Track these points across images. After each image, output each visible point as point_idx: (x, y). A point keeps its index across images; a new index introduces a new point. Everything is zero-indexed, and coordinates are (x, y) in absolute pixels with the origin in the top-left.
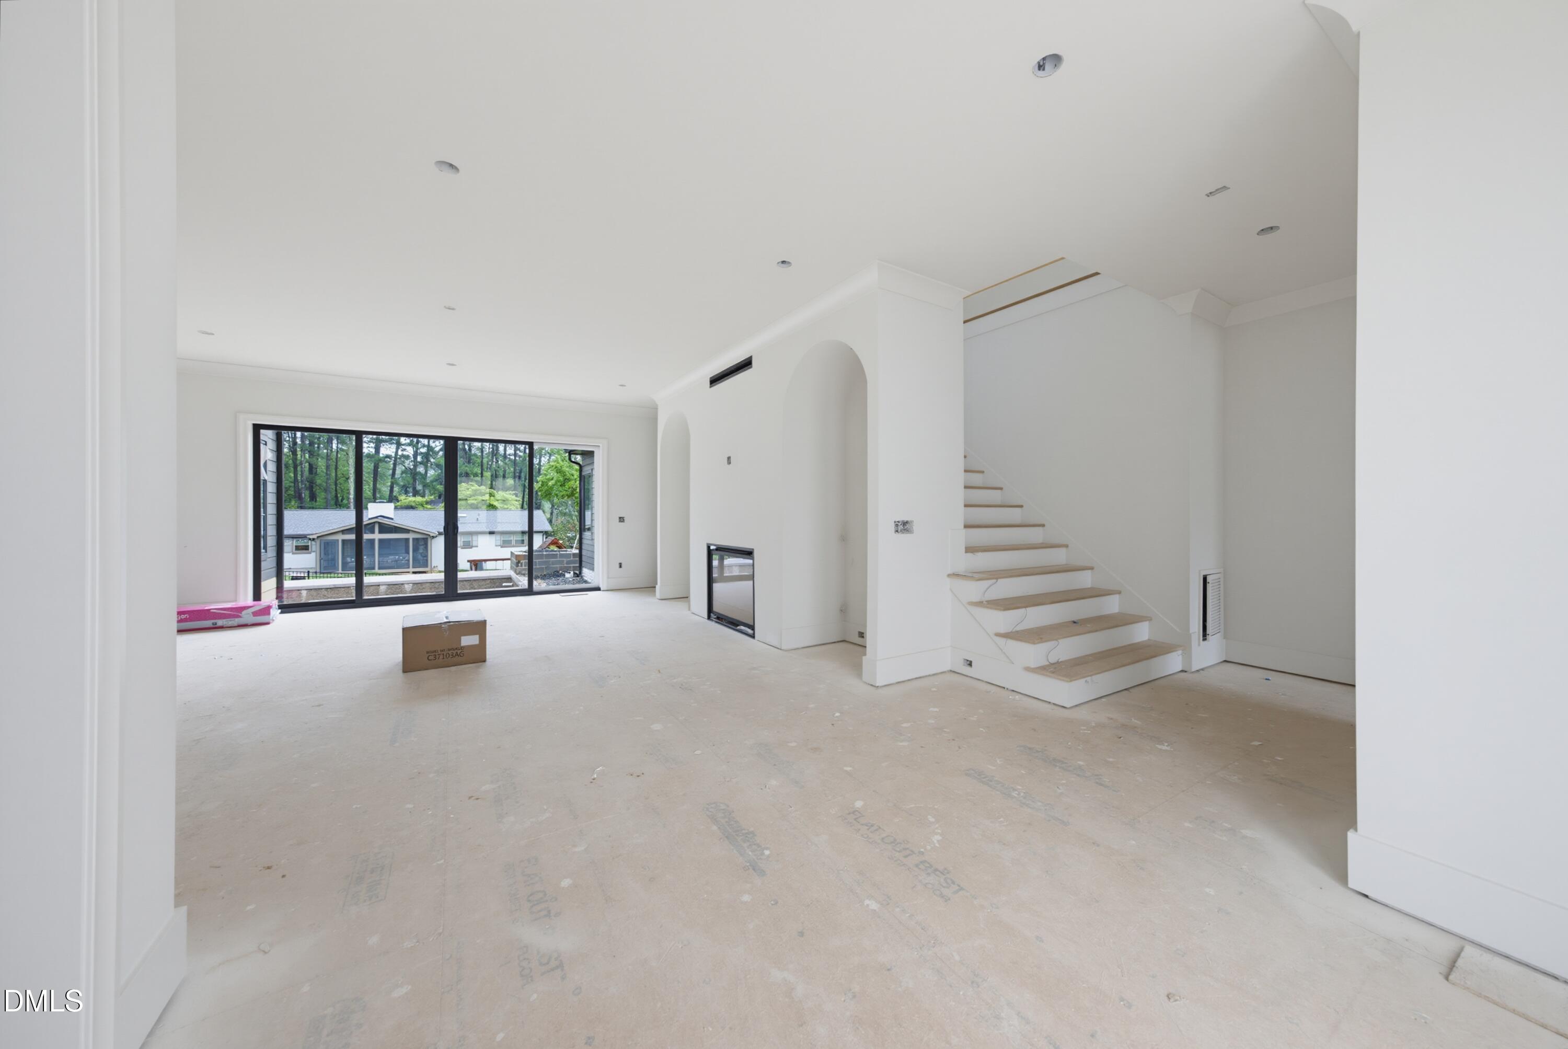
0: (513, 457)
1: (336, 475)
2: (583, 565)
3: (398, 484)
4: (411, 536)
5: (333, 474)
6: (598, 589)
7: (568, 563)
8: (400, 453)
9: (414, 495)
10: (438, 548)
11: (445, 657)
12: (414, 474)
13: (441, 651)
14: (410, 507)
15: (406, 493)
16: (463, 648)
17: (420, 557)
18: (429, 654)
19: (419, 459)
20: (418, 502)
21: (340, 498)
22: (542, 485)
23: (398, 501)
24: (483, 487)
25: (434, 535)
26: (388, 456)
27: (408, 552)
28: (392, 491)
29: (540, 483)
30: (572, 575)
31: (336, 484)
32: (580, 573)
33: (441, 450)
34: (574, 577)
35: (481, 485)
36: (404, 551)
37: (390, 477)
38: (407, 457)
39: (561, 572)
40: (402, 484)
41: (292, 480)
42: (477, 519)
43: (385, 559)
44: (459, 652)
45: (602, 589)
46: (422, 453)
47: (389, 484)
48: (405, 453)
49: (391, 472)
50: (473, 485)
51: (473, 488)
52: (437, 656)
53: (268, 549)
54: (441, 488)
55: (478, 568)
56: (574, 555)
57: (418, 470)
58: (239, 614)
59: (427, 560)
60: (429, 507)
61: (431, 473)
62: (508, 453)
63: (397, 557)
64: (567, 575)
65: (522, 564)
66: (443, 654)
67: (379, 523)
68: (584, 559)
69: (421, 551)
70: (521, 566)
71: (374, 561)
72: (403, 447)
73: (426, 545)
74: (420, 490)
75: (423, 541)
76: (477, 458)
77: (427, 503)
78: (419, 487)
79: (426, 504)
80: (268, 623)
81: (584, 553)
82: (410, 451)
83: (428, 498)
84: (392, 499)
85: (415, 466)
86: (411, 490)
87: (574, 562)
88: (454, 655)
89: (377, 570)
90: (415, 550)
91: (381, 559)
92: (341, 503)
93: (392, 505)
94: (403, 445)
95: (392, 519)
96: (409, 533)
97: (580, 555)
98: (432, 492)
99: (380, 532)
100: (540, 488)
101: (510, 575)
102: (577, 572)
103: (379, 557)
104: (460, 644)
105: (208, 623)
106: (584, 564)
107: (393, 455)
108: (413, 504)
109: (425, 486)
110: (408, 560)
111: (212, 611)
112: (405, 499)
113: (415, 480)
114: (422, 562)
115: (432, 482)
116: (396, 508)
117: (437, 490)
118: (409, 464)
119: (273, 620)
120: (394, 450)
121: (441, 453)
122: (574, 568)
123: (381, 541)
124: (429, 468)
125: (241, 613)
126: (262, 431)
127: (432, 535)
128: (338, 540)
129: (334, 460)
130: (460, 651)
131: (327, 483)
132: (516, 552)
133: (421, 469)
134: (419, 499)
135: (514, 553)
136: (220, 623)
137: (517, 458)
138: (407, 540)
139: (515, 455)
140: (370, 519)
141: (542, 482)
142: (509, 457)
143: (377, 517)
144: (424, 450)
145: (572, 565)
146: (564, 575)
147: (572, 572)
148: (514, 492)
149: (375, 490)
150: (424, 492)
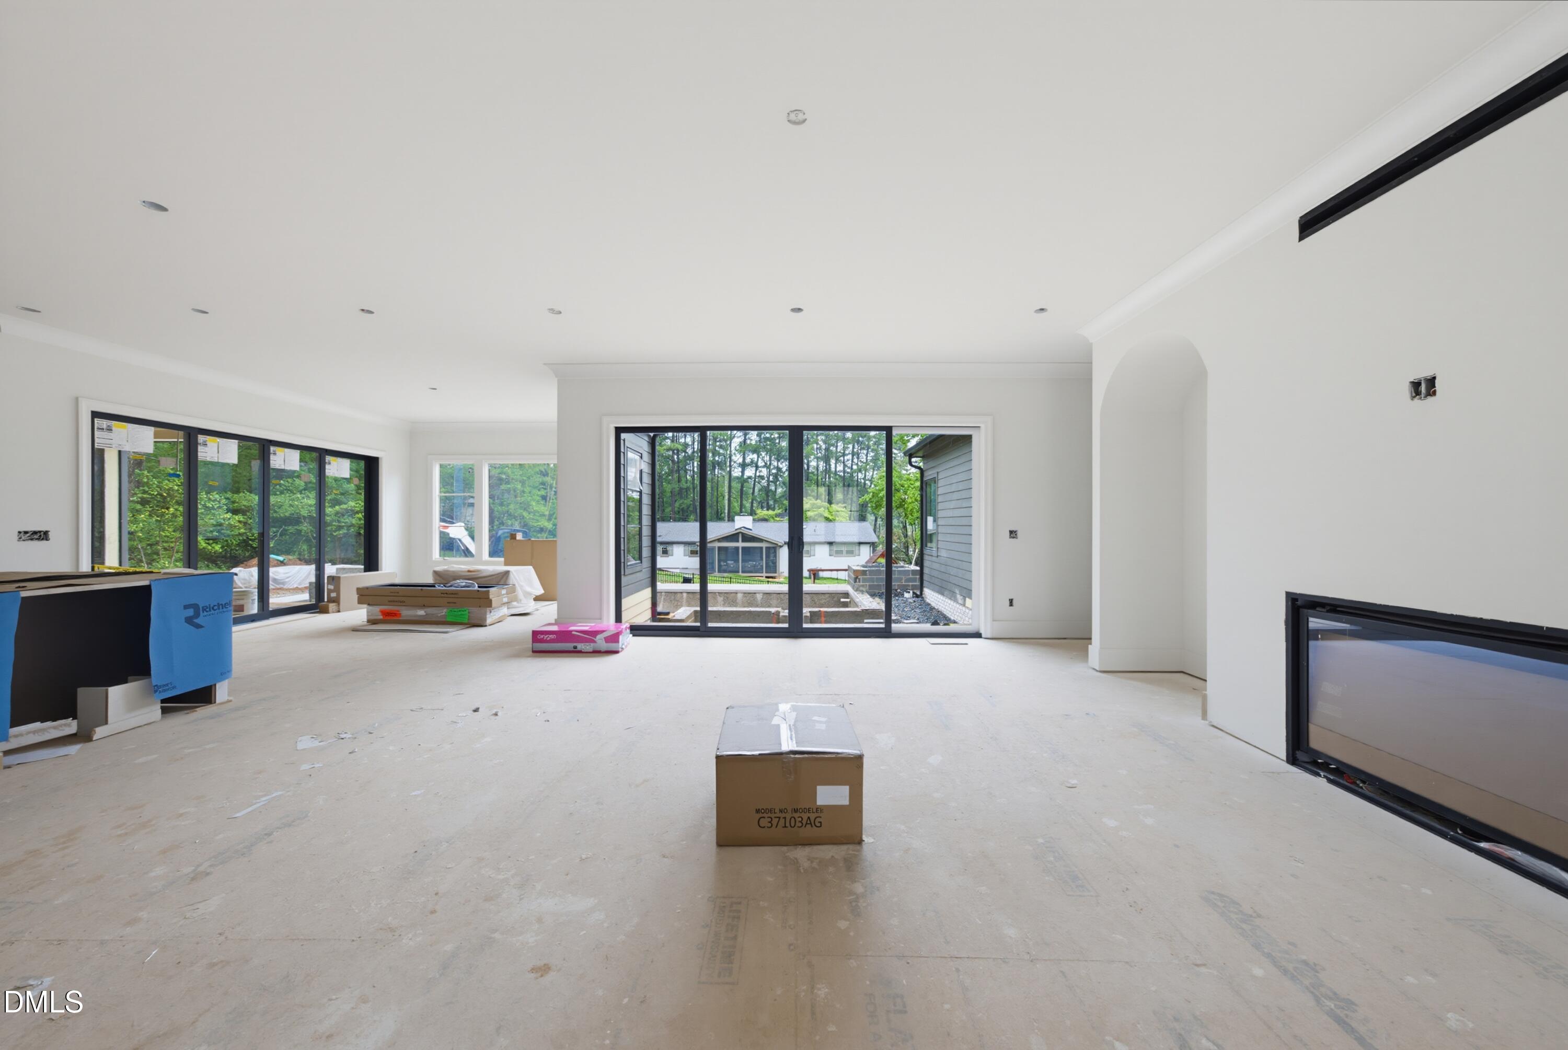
0: (842, 474)
1: (717, 494)
2: (924, 585)
3: (756, 500)
4: (764, 545)
5: (716, 494)
6: (978, 635)
7: (907, 580)
8: (758, 474)
9: (768, 510)
10: (784, 555)
11: (788, 824)
12: (766, 490)
13: (781, 811)
14: (765, 520)
15: (762, 508)
16: (820, 809)
17: (771, 564)
18: (761, 815)
19: (771, 478)
20: (770, 515)
21: (720, 513)
22: (873, 496)
23: (756, 514)
24: (819, 501)
25: (781, 545)
26: (750, 477)
27: (762, 560)
28: (752, 506)
29: (871, 494)
30: (912, 596)
31: (717, 502)
32: (922, 591)
33: (786, 470)
34: (913, 597)
35: (817, 499)
36: (759, 559)
37: (751, 495)
38: (762, 477)
39: (899, 590)
40: (759, 500)
41: (691, 499)
42: (815, 530)
43: (746, 564)
44: (812, 816)
45: (983, 636)
46: (773, 474)
47: (750, 500)
48: (762, 474)
49: (752, 491)
50: (810, 500)
51: (810, 502)
52: (775, 821)
53: (644, 560)
54: (786, 502)
55: (816, 577)
56: (914, 572)
57: (770, 488)
58: (594, 639)
59: (776, 566)
60: (778, 519)
61: (780, 490)
62: (838, 469)
63: (754, 563)
64: (906, 595)
65: (860, 579)
66: (785, 818)
67: (742, 533)
68: (925, 577)
69: (772, 558)
70: (859, 582)
71: (739, 566)
72: (760, 469)
73: (775, 552)
74: (771, 505)
75: (773, 549)
76: (814, 475)
77: (777, 515)
78: (771, 502)
79: (776, 517)
80: (617, 652)
81: (926, 571)
82: (764, 472)
83: (778, 511)
84: (752, 513)
85: (768, 485)
86: (765, 505)
87: (914, 580)
88: (804, 822)
89: (740, 574)
90: (767, 556)
91: (743, 564)
92: (720, 517)
93: (751, 518)
94: (760, 467)
95: (751, 530)
96: (762, 542)
97: (921, 573)
98: (780, 507)
99: (743, 541)
100: (870, 499)
101: (848, 591)
102: (918, 593)
103: (742, 563)
104: (816, 803)
105: (569, 646)
106: (925, 583)
107: (753, 476)
108: (767, 517)
109: (775, 501)
110: (762, 566)
111: (574, 633)
112: (761, 513)
113: (768, 496)
114: (772, 567)
115: (780, 497)
116: (754, 520)
117: (783, 504)
118: (764, 483)
119: (622, 648)
120: (754, 472)
121: (787, 473)
122: (914, 587)
123: (743, 548)
124: (778, 486)
125: (595, 638)
126: (623, 436)
127: (780, 544)
128: (715, 547)
129: (716, 482)
130: (817, 815)
131: (712, 501)
132: (854, 566)
133: (773, 488)
134: (771, 512)
135: (851, 568)
136: (580, 646)
137: (846, 475)
138: (761, 548)
139: (844, 472)
140: (736, 530)
141: (873, 493)
142: (839, 473)
143: (740, 528)
144: (774, 471)
145: (911, 584)
146: (903, 595)
147: (911, 592)
148: (844, 505)
149: (742, 506)
150: (774, 506)
